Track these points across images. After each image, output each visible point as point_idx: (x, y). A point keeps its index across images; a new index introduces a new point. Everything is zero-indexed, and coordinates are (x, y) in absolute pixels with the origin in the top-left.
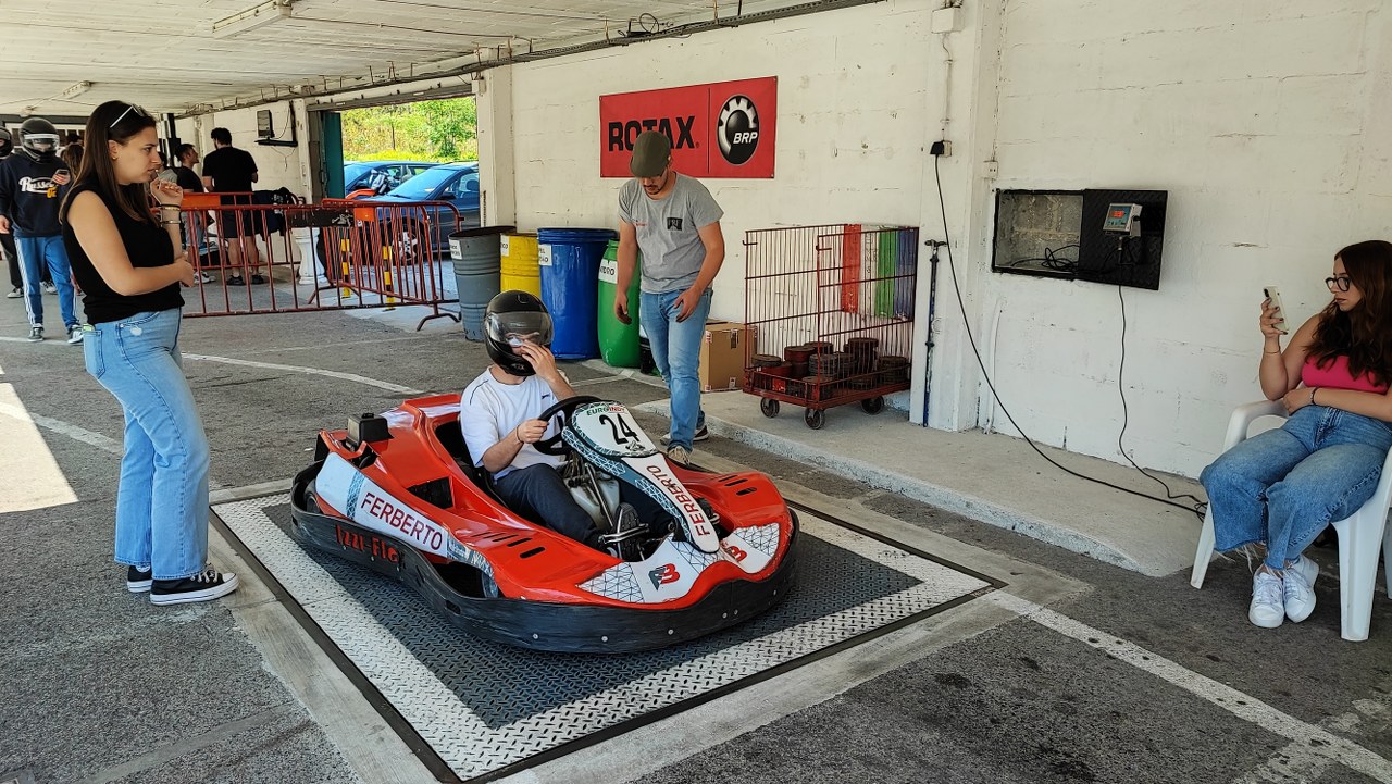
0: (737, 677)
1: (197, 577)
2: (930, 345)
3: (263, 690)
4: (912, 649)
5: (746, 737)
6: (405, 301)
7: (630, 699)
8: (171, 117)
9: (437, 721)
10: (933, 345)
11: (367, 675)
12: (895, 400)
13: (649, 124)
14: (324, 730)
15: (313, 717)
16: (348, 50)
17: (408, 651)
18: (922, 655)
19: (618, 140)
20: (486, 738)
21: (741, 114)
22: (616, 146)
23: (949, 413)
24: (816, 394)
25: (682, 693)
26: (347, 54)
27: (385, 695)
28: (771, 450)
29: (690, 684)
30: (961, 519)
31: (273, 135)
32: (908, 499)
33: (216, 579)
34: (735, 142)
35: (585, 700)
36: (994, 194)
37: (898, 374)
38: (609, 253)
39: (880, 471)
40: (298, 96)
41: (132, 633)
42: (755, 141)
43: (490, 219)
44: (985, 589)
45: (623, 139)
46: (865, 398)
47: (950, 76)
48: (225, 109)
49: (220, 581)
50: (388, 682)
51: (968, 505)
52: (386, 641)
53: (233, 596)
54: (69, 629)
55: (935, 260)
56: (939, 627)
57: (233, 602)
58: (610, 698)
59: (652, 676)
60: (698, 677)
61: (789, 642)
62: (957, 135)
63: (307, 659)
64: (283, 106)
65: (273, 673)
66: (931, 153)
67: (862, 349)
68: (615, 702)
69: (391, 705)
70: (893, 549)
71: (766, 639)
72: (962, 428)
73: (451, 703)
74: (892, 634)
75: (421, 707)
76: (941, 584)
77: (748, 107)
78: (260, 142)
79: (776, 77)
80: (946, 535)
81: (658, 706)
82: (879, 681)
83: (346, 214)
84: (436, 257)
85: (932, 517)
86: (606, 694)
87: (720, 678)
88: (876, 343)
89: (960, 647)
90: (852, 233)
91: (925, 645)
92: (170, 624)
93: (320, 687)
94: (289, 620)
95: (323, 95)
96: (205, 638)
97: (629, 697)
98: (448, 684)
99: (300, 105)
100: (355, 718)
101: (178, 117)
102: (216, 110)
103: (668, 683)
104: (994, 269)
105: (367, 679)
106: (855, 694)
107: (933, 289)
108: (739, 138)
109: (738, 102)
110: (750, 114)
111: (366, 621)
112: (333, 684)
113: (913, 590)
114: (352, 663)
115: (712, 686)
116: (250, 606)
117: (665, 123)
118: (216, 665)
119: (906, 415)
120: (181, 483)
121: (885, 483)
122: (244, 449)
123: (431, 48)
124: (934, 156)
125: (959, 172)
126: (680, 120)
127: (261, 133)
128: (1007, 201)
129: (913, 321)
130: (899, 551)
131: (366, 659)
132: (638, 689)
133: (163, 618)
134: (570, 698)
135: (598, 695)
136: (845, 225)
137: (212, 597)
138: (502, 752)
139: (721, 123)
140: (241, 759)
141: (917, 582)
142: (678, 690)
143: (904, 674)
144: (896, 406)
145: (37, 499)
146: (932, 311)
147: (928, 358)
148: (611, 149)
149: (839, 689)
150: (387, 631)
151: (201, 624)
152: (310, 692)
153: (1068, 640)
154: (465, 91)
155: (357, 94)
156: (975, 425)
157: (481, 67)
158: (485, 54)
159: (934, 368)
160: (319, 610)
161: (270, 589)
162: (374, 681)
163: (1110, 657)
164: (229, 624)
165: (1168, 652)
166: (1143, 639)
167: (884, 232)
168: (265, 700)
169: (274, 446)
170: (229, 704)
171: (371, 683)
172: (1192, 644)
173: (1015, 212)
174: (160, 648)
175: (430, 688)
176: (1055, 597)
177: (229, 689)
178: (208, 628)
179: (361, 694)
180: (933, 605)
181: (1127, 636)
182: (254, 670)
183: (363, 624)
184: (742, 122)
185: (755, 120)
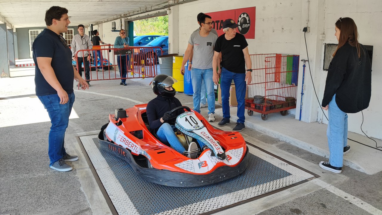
0: (223, 206)
2: (302, 94)
3: (79, 196)
4: (284, 199)
6: (146, 76)
7: (187, 211)
8: (92, 25)
9: (126, 212)
10: (303, 94)
13: (217, 22)
14: (93, 211)
15: (90, 207)
16: (133, 3)
17: (123, 188)
18: (287, 201)
21: (244, 18)
23: (307, 117)
24: (264, 109)
25: (204, 210)
26: (132, 4)
27: (113, 202)
29: (208, 207)
30: (308, 153)
31: (115, 29)
32: (291, 145)
34: (243, 27)
35: (172, 210)
36: (324, 45)
37: (292, 103)
40: (122, 17)
41: (49, 174)
42: (249, 27)
43: (171, 52)
44: (312, 178)
46: (281, 111)
47: (309, 6)
48: (105, 22)
50: (114, 198)
51: (311, 148)
52: (117, 184)
54: (34, 171)
55: (304, 66)
56: (295, 191)
58: (181, 210)
59: (196, 203)
60: (211, 205)
61: (243, 194)
62: (312, 26)
63: (93, 187)
64: (119, 20)
65: (83, 191)
66: (303, 31)
69: (114, 205)
70: (283, 162)
71: (236, 193)
72: (312, 122)
73: (131, 207)
74: (278, 193)
75: (122, 207)
76: (298, 175)
77: (247, 16)
78: (112, 31)
79: (255, 7)
80: (302, 158)
82: (270, 210)
83: (130, 51)
84: (155, 64)
85: (298, 151)
86: (180, 209)
87: (218, 206)
89: (300, 199)
90: (278, 57)
91: (288, 198)
93: (95, 197)
94: (91, 174)
95: (128, 16)
96: (67, 178)
97: (187, 210)
98: (132, 200)
99: (123, 20)
100: (102, 209)
101: (94, 25)
102: (103, 23)
103: (200, 206)
104: (324, 69)
105: (108, 196)
107: (304, 76)
109: (244, 15)
110: (247, 19)
111: (112, 177)
112: (98, 197)
113: (288, 177)
114: (105, 190)
115: (215, 209)
116: (82, 169)
118: (68, 187)
119: (294, 117)
122: (92, 120)
123: (156, 1)
125: (313, 38)
127: (113, 28)
128: (328, 48)
129: (297, 86)
130: (286, 163)
131: (110, 189)
132: (190, 208)
134: (168, 209)
135: (177, 209)
136: (276, 54)
139: (238, 21)
141: (290, 174)
142: (203, 209)
146: (303, 83)
147: (302, 98)
149: (256, 212)
152: (92, 199)
153: (338, 198)
154: (165, 14)
155: (137, 16)
156: (316, 121)
157: (169, 6)
158: (171, 2)
159: (304, 101)
160: (100, 172)
161: (88, 164)
162: (110, 197)
163: (351, 203)
164: (75, 174)
165: (370, 202)
166: (362, 197)
167: (288, 56)
168: (79, 199)
169: (101, 120)
170: (69, 199)
171: (109, 197)
172: (378, 198)
173: (331, 51)
174: (55, 179)
175: (126, 201)
176: (336, 182)
177: (70, 194)
178: (69, 175)
179: (106, 201)
180: (294, 183)
181: (358, 196)
182: (78, 189)
183: (112, 178)
184: (245, 21)
185: (249, 20)
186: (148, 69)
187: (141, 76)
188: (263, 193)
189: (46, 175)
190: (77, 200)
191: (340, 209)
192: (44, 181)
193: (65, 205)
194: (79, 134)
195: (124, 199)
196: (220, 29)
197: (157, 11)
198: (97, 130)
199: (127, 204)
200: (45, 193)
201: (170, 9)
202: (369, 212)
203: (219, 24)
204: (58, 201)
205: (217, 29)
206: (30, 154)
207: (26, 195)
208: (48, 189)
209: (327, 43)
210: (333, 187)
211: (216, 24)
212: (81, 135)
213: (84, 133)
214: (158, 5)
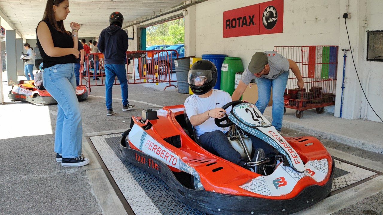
1: (76, 158)
2: (343, 88)
3: (89, 200)
6: (161, 81)
10: (344, 88)
11: (127, 199)
12: (328, 109)
13: (239, 19)
15: (103, 213)
17: (143, 191)
19: (229, 25)
21: (270, 12)
22: (228, 27)
23: (350, 113)
24: (301, 105)
27: (132, 207)
30: (360, 150)
32: (338, 143)
33: (82, 159)
34: (269, 22)
36: (367, 33)
37: (330, 99)
38: (225, 61)
39: (326, 132)
40: (135, 24)
41: (53, 175)
42: (276, 21)
43: (187, 54)
45: (231, 25)
46: (318, 107)
49: (83, 160)
50: (134, 202)
51: (363, 144)
52: (136, 186)
53: (88, 166)
55: (345, 56)
57: (87, 168)
62: (353, 10)
63: (106, 190)
64: (131, 27)
65: (94, 194)
66: (343, 17)
67: (316, 91)
69: (133, 212)
72: (355, 118)
77: (273, 10)
83: (144, 54)
88: (321, 88)
90: (312, 49)
92: (65, 173)
93: (109, 202)
94: (104, 175)
95: (141, 23)
96: (75, 179)
98: (156, 205)
99: (135, 26)
104: (368, 60)
105: (126, 200)
107: (344, 67)
108: (271, 20)
109: (270, 8)
110: (274, 12)
112: (113, 201)
114: (122, 193)
116: (92, 170)
117: (245, 18)
118: (76, 189)
119: (333, 114)
120: (70, 124)
121: (328, 137)
124: (344, 19)
125: (354, 24)
126: (250, 17)
128: (371, 35)
129: (336, 79)
131: (127, 192)
133: (64, 171)
136: (310, 46)
137: (81, 166)
139: (264, 16)
144: (328, 111)
146: (344, 75)
147: (342, 92)
148: (226, 28)
150: (137, 182)
151: (75, 174)
152: (105, 203)
154: (181, 16)
156: (359, 117)
157: (185, 7)
158: (188, 3)
159: (345, 96)
160: (115, 173)
161: (100, 165)
162: (129, 201)
164: (84, 175)
167: (325, 47)
168: (88, 204)
169: (114, 121)
170: (76, 204)
171: (127, 202)
173: (374, 40)
174: (60, 181)
175: (149, 206)
177: (77, 198)
178: (77, 176)
179: (123, 206)
182: (88, 192)
183: (129, 179)
184: (271, 15)
185: (276, 14)
189: (48, 176)
190: (86, 205)
192: (45, 183)
193: (71, 211)
194: (89, 134)
195: (147, 204)
196: (242, 26)
197: (172, 14)
198: (109, 130)
199: (151, 210)
200: (46, 197)
201: (186, 11)
203: (241, 21)
204: (62, 206)
205: (239, 26)
206: (32, 154)
207: (22, 199)
208: (50, 192)
209: (370, 30)
211: (238, 21)
212: (91, 135)
213: (96, 133)
214: (173, 8)
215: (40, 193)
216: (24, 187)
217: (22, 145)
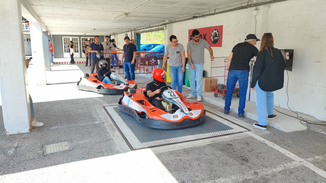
0: (188, 140)
4: (224, 139)
5: (185, 149)
9: (133, 141)
14: (114, 140)
15: (113, 138)
16: (140, 21)
17: (131, 131)
18: (226, 140)
20: (140, 144)
21: (215, 33)
24: (224, 92)
25: (176, 141)
28: (214, 104)
34: (214, 39)
35: (158, 140)
39: (234, 109)
41: (88, 124)
42: (218, 39)
44: (246, 131)
47: (256, 25)
48: (120, 33)
50: (126, 135)
54: (79, 123)
55: (252, 64)
56: (233, 136)
57: (105, 121)
59: (172, 138)
60: (181, 139)
61: (200, 136)
63: (114, 130)
64: (130, 32)
65: (108, 132)
68: (164, 141)
69: (126, 138)
70: (230, 123)
71: (196, 135)
73: (136, 139)
74: (221, 137)
75: (130, 139)
77: (217, 32)
79: (223, 25)
80: (244, 121)
81: (171, 143)
82: (215, 143)
83: (138, 54)
89: (234, 140)
91: (228, 139)
92: (94, 123)
93: (115, 134)
94: (113, 124)
95: (137, 30)
96: (99, 126)
97: (167, 141)
98: (136, 136)
99: (133, 32)
100: (119, 139)
101: (111, 35)
102: (118, 34)
106: (209, 145)
108: (216, 38)
109: (215, 31)
111: (125, 126)
112: (117, 134)
113: (231, 130)
116: (107, 122)
117: (201, 35)
118: (100, 130)
123: (156, 20)
126: (204, 35)
130: (232, 123)
131: (124, 131)
132: (169, 140)
133: (93, 122)
134: (156, 140)
135: (161, 140)
138: (142, 146)
139: (212, 35)
140: (101, 142)
141: (232, 129)
143: (220, 143)
145: (77, 104)
149: (206, 144)
150: (128, 128)
152: (113, 135)
153: (258, 141)
154: (163, 29)
155: (143, 30)
157: (166, 24)
158: (167, 21)
160: (118, 124)
161: (111, 120)
162: (124, 134)
163: (266, 144)
164: (103, 124)
165: (279, 145)
166: (275, 142)
168: (106, 135)
172: (286, 144)
174: (92, 126)
176: (261, 134)
177: (101, 133)
178: (100, 124)
180: (233, 133)
181: (272, 141)
182: (106, 130)
184: (216, 35)
185: (218, 34)
186: (150, 68)
187: (145, 72)
188: (213, 136)
191: (257, 146)
194: (104, 105)
195: (132, 136)
197: (157, 27)
201: (166, 26)
202: (276, 149)
208: (88, 131)
210: (258, 136)
212: (106, 106)
213: (108, 105)
214: (158, 23)
215: (84, 131)
216: (75, 129)
217: (68, 110)
